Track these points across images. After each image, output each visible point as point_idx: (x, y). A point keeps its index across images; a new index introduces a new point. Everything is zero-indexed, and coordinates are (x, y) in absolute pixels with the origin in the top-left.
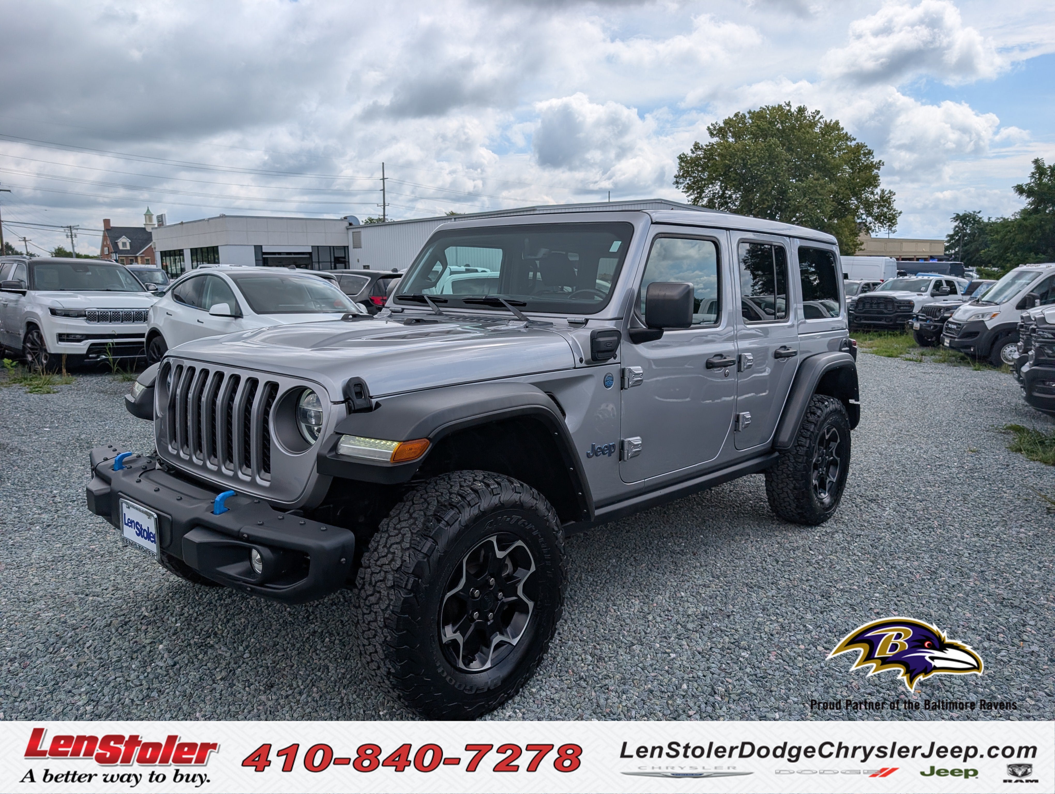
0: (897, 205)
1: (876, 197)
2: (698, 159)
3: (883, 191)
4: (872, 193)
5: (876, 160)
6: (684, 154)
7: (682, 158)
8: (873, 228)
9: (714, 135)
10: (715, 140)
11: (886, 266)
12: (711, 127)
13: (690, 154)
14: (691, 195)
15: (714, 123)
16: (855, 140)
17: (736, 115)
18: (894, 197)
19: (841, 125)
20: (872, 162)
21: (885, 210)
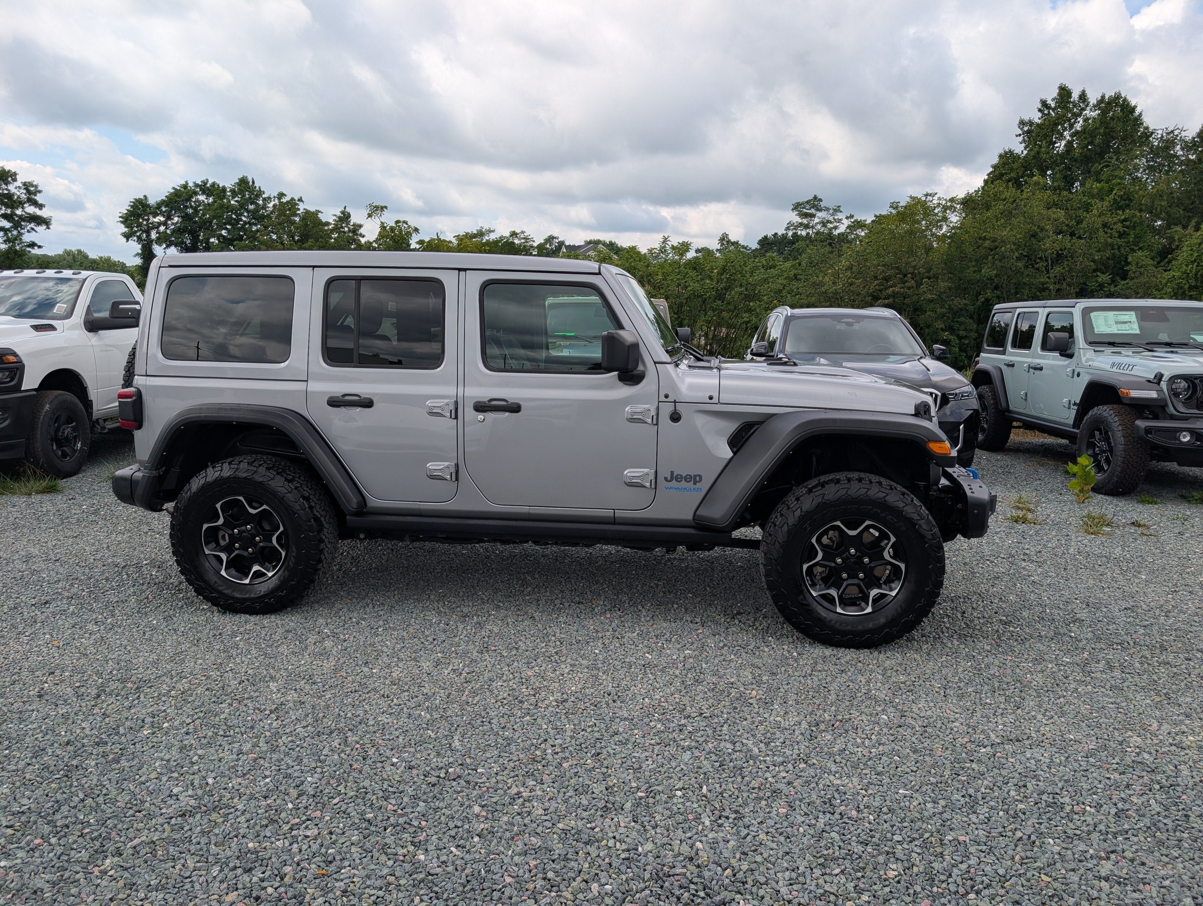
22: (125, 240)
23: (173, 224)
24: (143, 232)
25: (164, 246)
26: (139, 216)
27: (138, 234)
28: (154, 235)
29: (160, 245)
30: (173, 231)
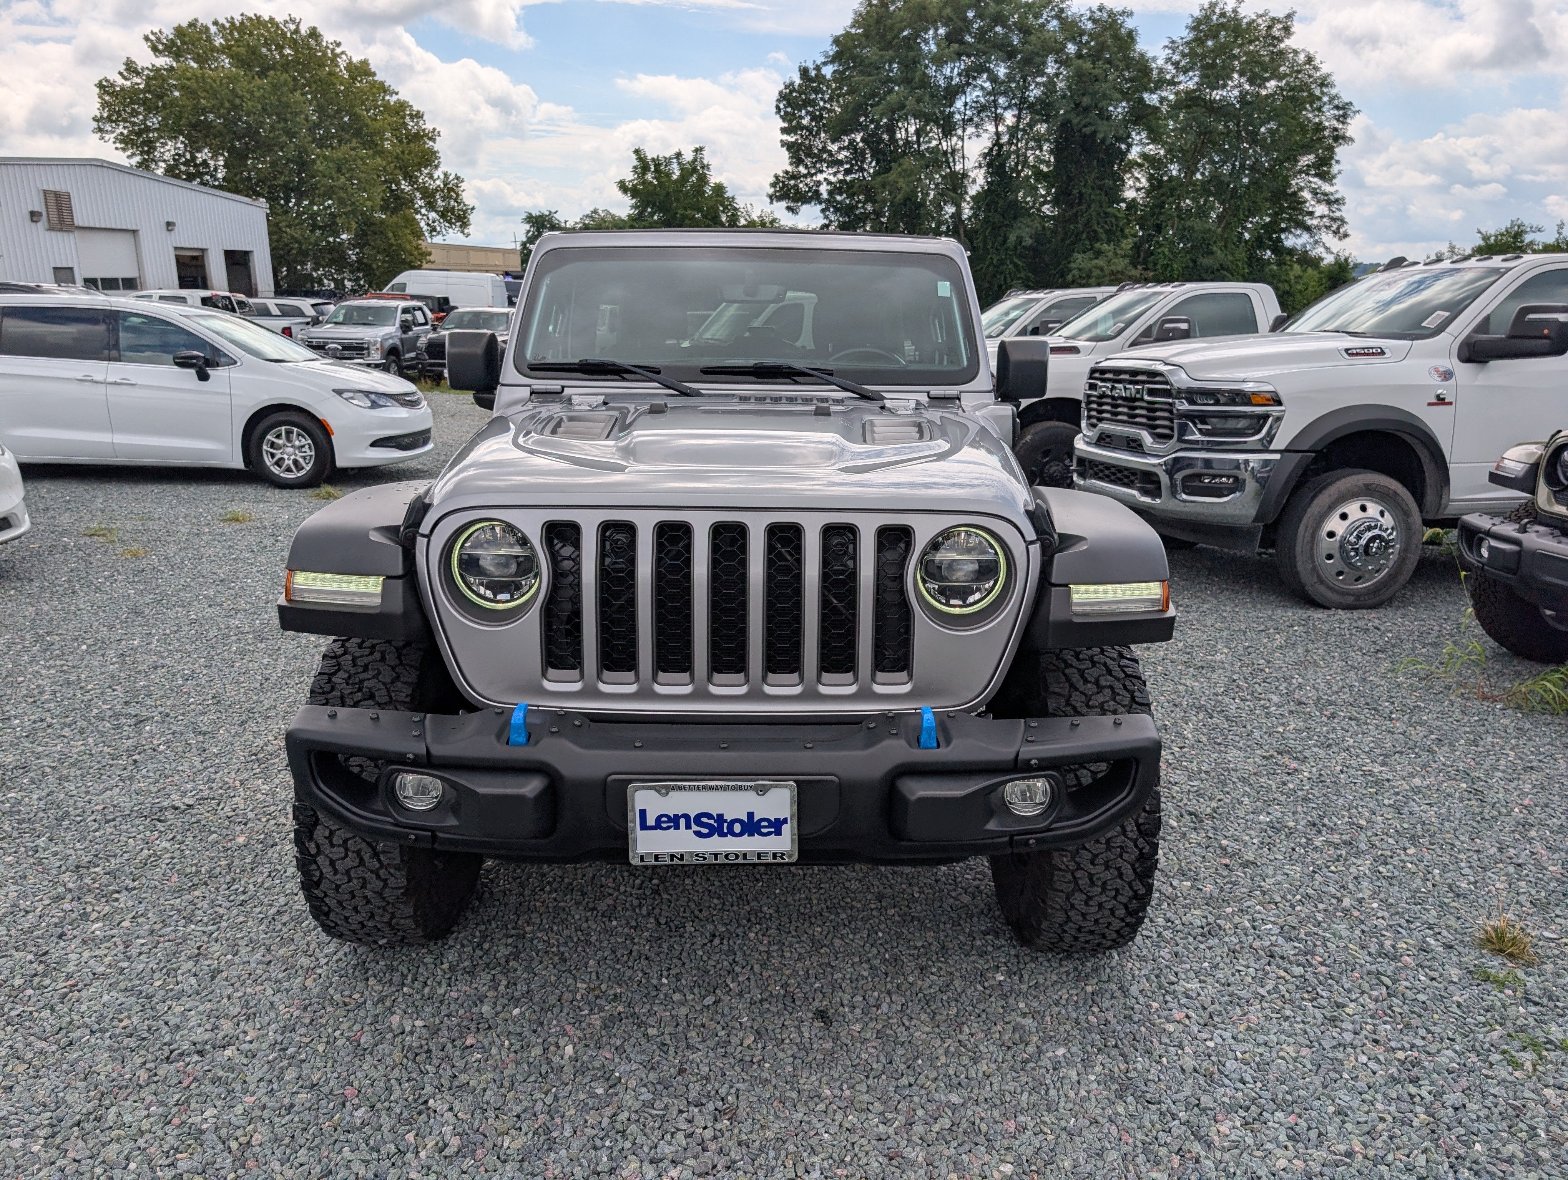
0: (468, 197)
1: (438, 182)
2: (134, 90)
3: (446, 175)
4: (431, 176)
5: (429, 127)
6: (107, 81)
7: (104, 87)
8: (438, 229)
9: (160, 52)
10: (163, 61)
11: (493, 287)
12: (152, 38)
13: (120, 81)
14: (134, 154)
15: (156, 30)
16: (397, 93)
17: (192, 25)
18: (463, 186)
19: (373, 67)
20: (424, 130)
21: (452, 203)
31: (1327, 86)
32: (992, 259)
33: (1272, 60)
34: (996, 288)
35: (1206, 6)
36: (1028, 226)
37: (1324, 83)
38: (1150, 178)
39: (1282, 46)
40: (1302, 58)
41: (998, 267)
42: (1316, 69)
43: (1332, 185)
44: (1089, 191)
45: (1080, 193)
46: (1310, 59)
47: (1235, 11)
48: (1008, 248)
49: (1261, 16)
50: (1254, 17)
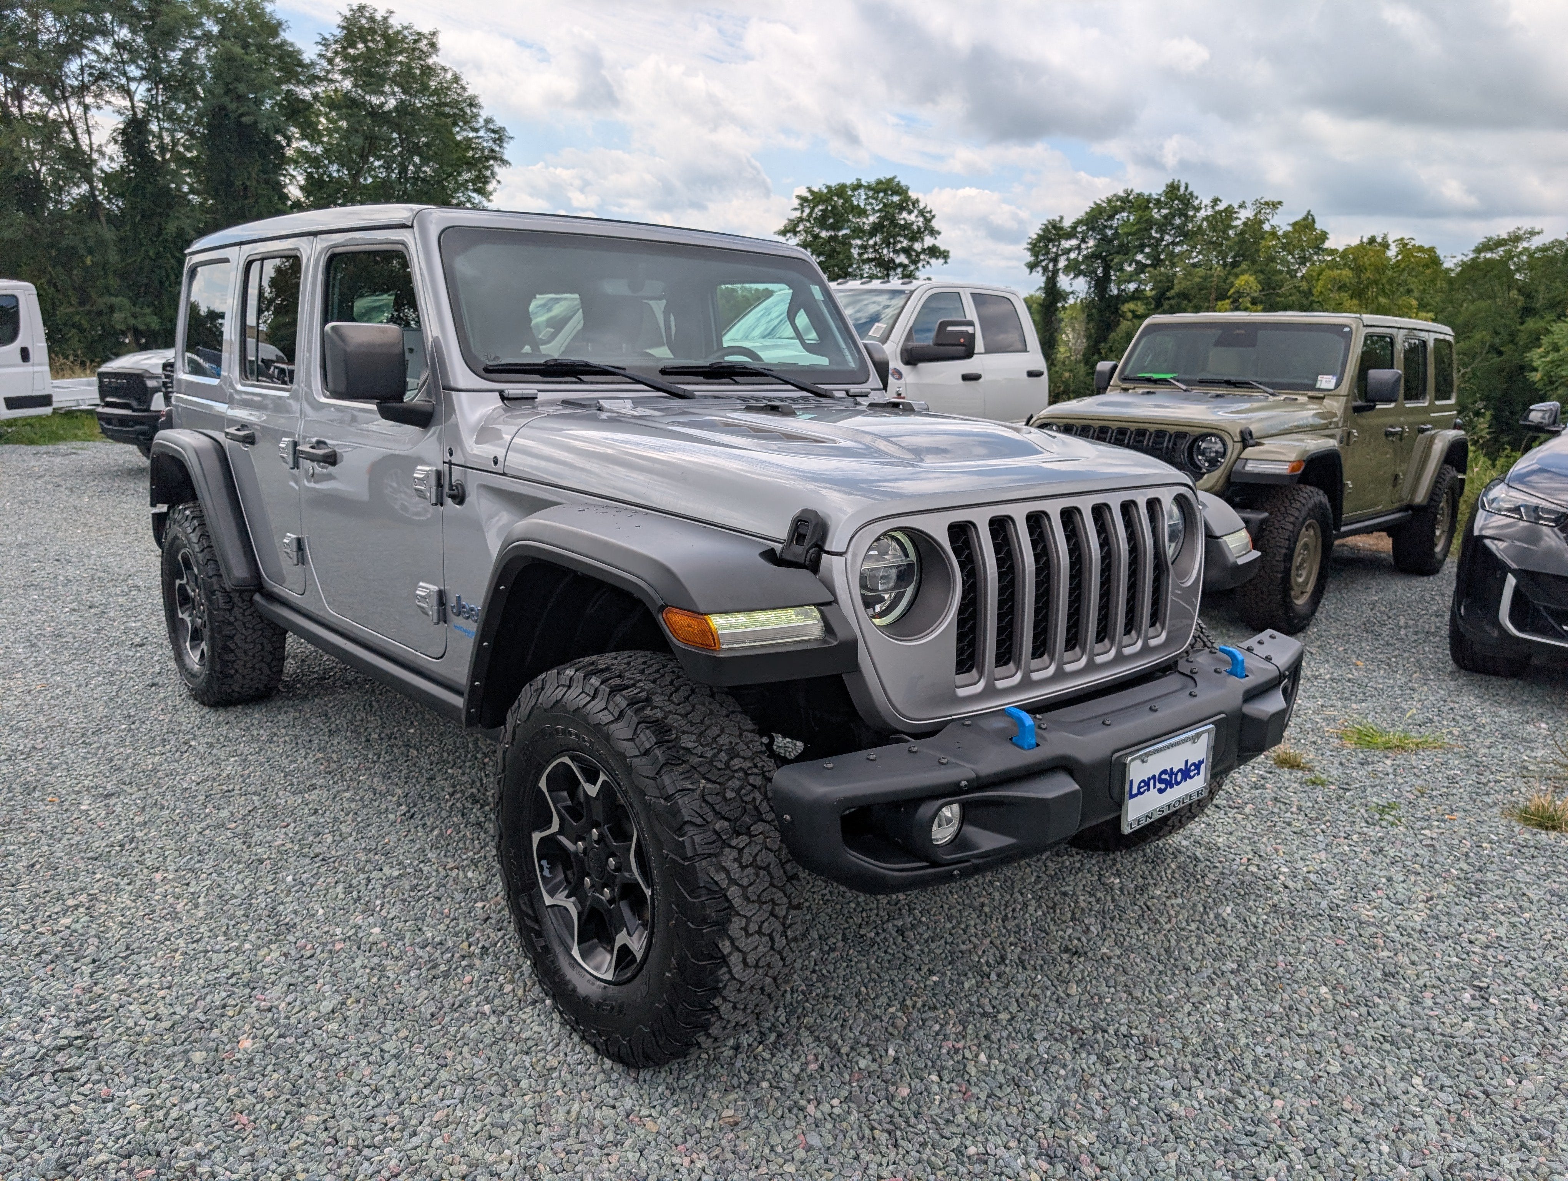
22: (1027, 270)
23: (1087, 248)
24: (1051, 260)
25: (1072, 276)
26: (1050, 240)
27: (1043, 264)
28: (1062, 263)
29: (1067, 275)
30: (1086, 257)
31: (475, 106)
32: (147, 251)
33: (423, 73)
34: (157, 284)
35: (355, 8)
36: (188, 217)
37: (472, 102)
38: (310, 176)
39: (430, 61)
40: (449, 76)
41: (155, 260)
42: (464, 89)
43: (489, 201)
44: (255, 184)
45: (243, 184)
46: (456, 79)
47: (385, 19)
48: (165, 240)
49: (406, 28)
50: (400, 28)
